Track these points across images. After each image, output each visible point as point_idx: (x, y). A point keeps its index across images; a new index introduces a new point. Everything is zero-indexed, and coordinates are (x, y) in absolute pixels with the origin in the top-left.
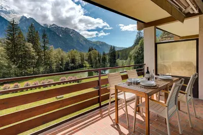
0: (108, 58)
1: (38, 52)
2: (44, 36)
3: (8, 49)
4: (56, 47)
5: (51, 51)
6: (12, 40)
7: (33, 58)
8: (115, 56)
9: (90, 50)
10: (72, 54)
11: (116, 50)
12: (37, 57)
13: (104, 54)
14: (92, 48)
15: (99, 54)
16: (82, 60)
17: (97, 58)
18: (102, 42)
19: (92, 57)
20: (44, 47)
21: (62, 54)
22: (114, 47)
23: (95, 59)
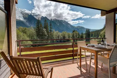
0: (84, 36)
1: (48, 33)
2: (51, 25)
3: (37, 32)
4: (56, 30)
5: (54, 32)
6: (38, 27)
7: (46, 36)
8: (89, 35)
9: (73, 32)
10: (63, 34)
11: (91, 31)
12: (47, 35)
13: (82, 34)
14: (75, 30)
15: (79, 34)
16: (69, 37)
17: (78, 36)
18: (81, 27)
19: (75, 35)
20: (50, 30)
21: (59, 34)
22: (89, 29)
23: (76, 36)
